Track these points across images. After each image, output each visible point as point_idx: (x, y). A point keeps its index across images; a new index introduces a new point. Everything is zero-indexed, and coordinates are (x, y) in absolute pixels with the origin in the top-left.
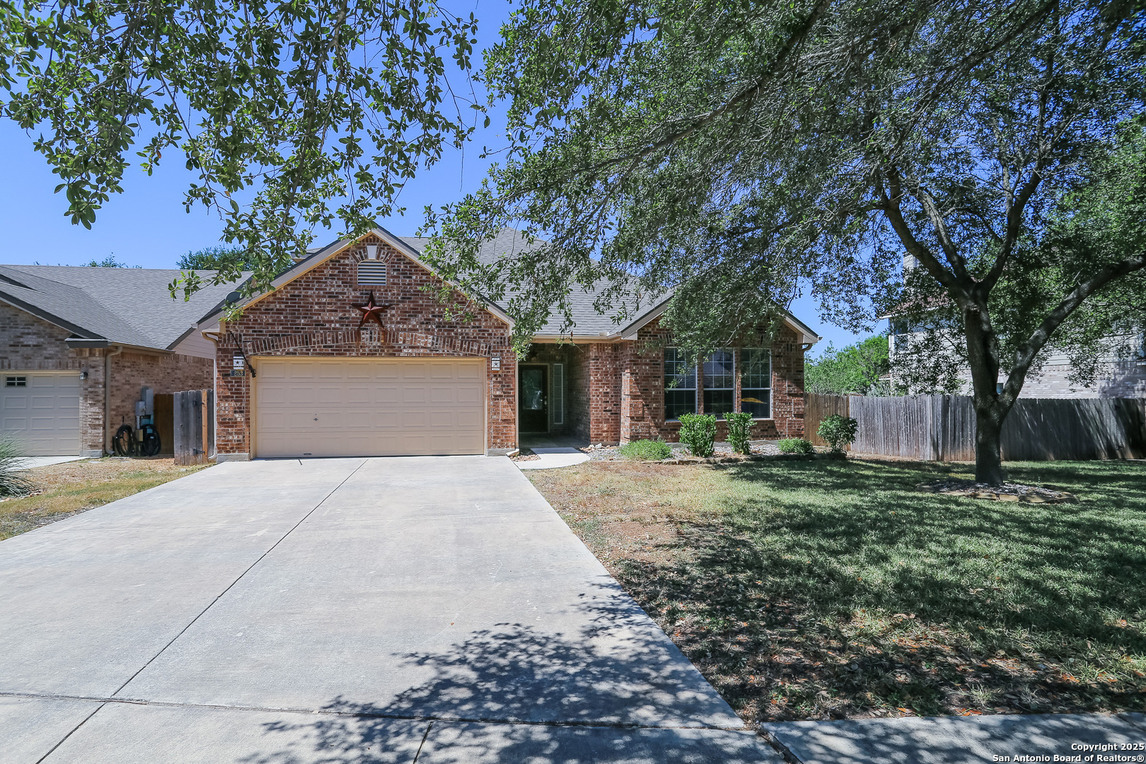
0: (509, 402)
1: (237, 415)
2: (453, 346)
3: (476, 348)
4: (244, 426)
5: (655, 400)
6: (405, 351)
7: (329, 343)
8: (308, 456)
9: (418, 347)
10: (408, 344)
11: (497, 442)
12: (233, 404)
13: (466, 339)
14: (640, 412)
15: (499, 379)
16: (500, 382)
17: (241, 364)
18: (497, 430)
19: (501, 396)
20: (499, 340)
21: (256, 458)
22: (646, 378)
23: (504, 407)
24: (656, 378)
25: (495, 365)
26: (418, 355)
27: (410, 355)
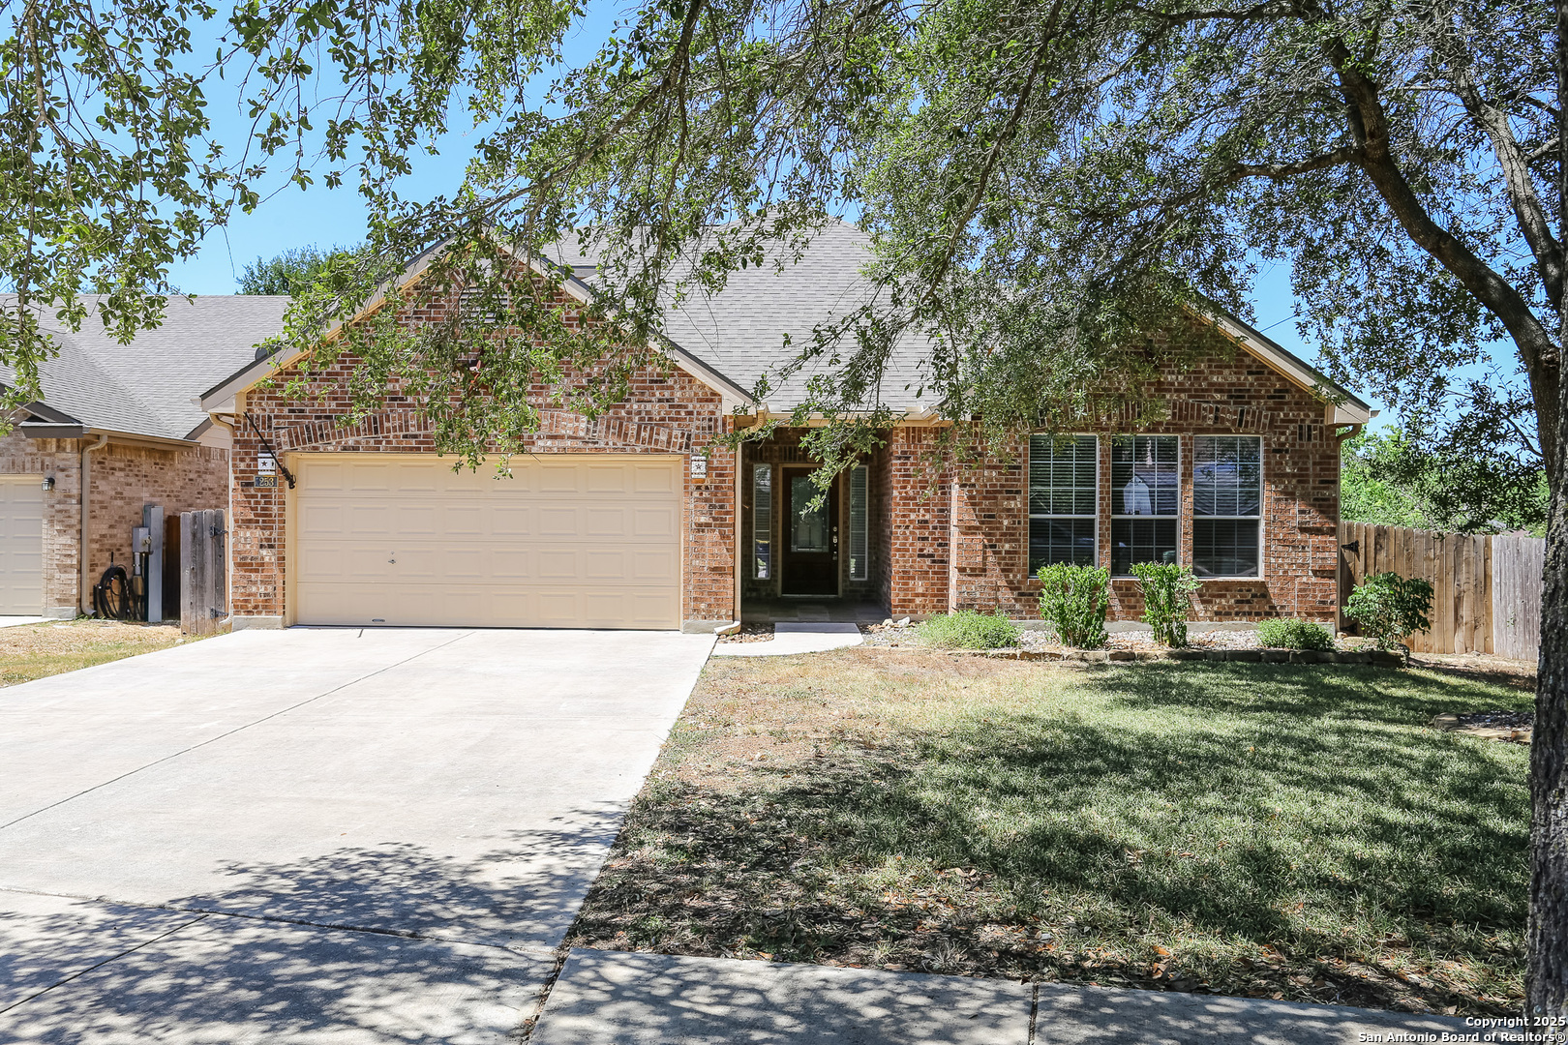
0: (723, 536)
1: (264, 552)
2: (622, 434)
3: (663, 438)
4: (276, 571)
5: (1010, 535)
6: (540, 443)
7: (413, 431)
8: (379, 625)
9: (562, 437)
10: (544, 431)
11: (699, 608)
12: (258, 533)
13: (647, 422)
14: (979, 559)
15: (706, 494)
16: (706, 500)
17: (269, 466)
18: (700, 586)
19: (708, 525)
20: (706, 424)
21: (295, 625)
22: (991, 494)
23: (714, 544)
24: (1012, 493)
25: (698, 468)
26: (564, 451)
27: (548, 451)
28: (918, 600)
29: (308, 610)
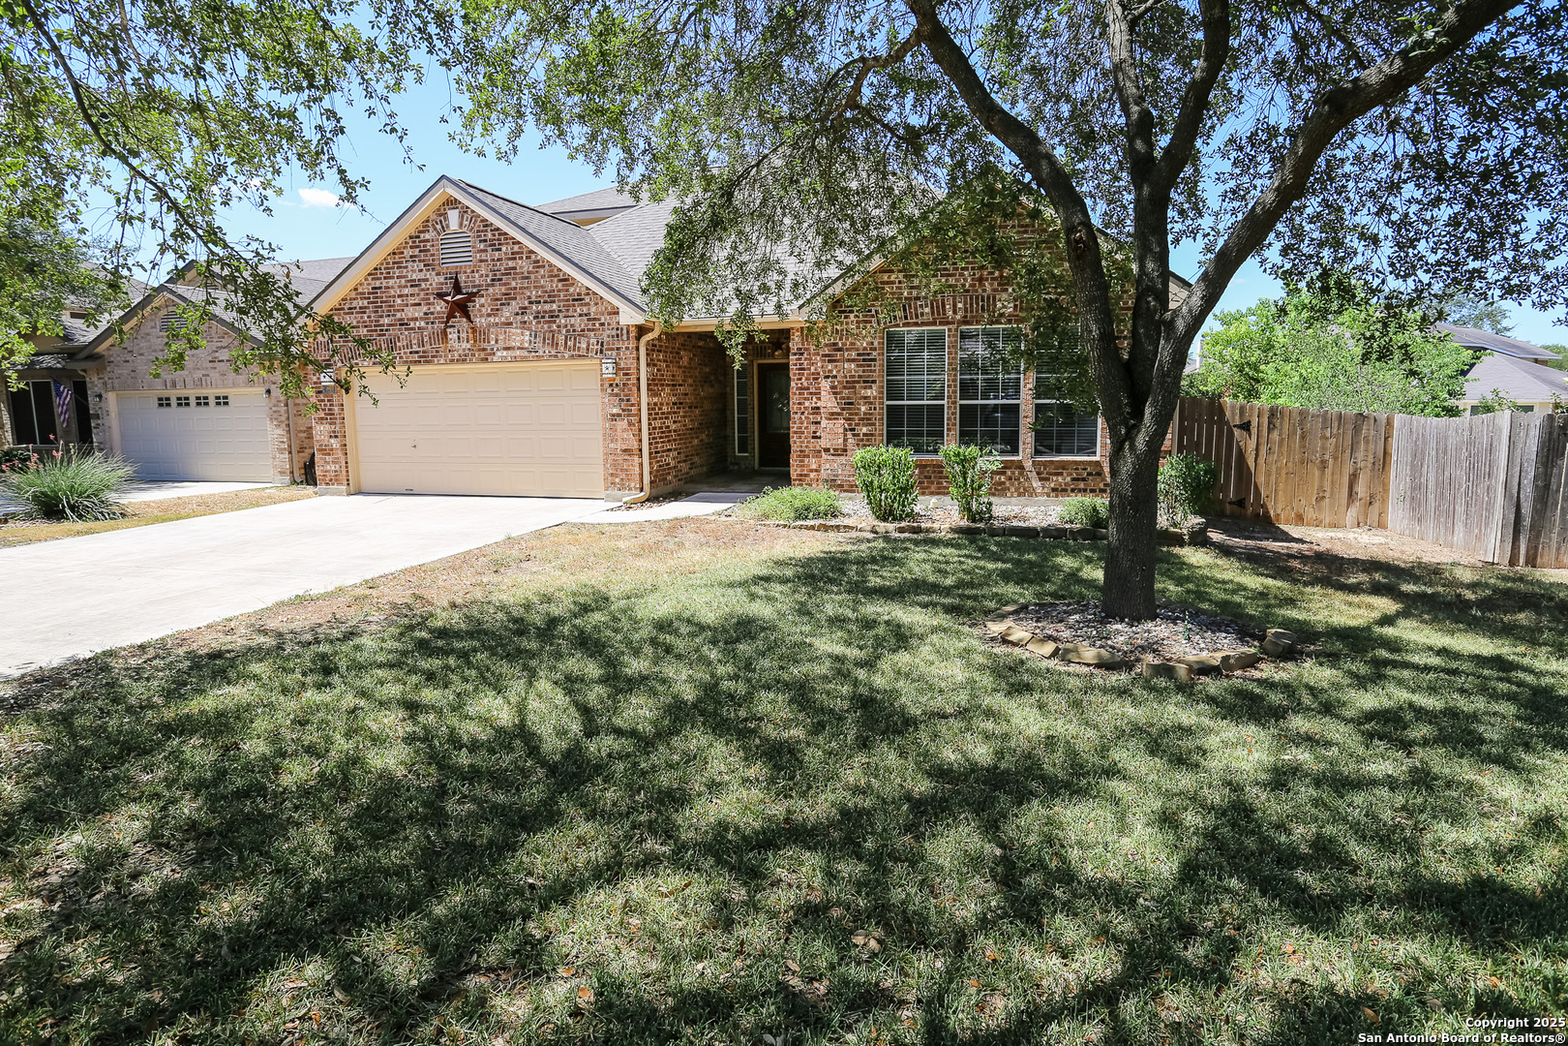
0: (630, 424)
1: (332, 441)
2: (554, 344)
3: (584, 346)
4: (340, 454)
5: (867, 420)
6: (499, 354)
7: (415, 348)
8: (410, 493)
9: (513, 348)
10: (501, 344)
11: (616, 478)
12: (327, 426)
13: (573, 334)
14: (841, 441)
15: (616, 390)
16: (617, 395)
17: (328, 379)
18: (615, 465)
19: (619, 415)
20: (614, 333)
21: (359, 493)
22: (850, 384)
23: (624, 431)
24: (869, 383)
25: (608, 369)
26: (515, 359)
27: (504, 360)
28: (812, 475)
29: (368, 480)
